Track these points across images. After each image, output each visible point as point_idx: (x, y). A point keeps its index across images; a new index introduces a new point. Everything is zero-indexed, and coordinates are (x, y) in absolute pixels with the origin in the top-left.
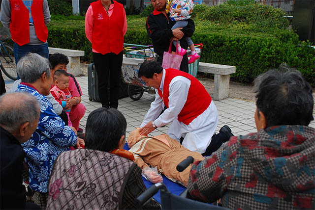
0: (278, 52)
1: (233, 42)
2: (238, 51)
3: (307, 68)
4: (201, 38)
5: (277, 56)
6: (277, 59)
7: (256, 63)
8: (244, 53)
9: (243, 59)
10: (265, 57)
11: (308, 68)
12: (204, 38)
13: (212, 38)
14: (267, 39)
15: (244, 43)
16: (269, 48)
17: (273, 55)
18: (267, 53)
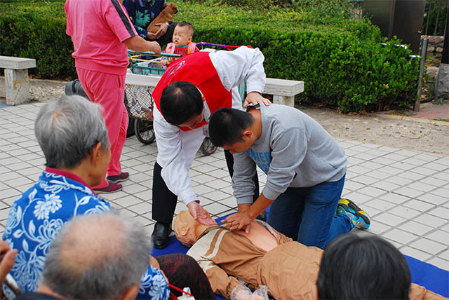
0: (358, 56)
1: (285, 41)
2: (293, 55)
3: (399, 78)
4: (232, 36)
5: (358, 62)
6: (358, 67)
7: (324, 73)
8: (304, 59)
9: (302, 68)
10: (339, 64)
11: (401, 80)
12: (236, 35)
13: (249, 34)
14: (339, 35)
15: (303, 43)
16: (343, 49)
17: (352, 60)
18: (342, 57)
